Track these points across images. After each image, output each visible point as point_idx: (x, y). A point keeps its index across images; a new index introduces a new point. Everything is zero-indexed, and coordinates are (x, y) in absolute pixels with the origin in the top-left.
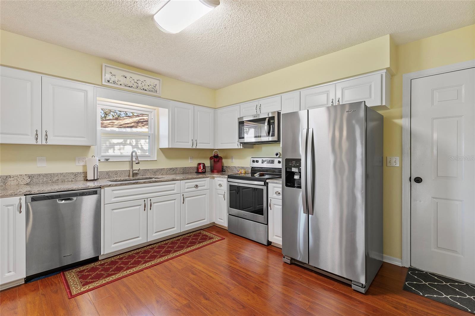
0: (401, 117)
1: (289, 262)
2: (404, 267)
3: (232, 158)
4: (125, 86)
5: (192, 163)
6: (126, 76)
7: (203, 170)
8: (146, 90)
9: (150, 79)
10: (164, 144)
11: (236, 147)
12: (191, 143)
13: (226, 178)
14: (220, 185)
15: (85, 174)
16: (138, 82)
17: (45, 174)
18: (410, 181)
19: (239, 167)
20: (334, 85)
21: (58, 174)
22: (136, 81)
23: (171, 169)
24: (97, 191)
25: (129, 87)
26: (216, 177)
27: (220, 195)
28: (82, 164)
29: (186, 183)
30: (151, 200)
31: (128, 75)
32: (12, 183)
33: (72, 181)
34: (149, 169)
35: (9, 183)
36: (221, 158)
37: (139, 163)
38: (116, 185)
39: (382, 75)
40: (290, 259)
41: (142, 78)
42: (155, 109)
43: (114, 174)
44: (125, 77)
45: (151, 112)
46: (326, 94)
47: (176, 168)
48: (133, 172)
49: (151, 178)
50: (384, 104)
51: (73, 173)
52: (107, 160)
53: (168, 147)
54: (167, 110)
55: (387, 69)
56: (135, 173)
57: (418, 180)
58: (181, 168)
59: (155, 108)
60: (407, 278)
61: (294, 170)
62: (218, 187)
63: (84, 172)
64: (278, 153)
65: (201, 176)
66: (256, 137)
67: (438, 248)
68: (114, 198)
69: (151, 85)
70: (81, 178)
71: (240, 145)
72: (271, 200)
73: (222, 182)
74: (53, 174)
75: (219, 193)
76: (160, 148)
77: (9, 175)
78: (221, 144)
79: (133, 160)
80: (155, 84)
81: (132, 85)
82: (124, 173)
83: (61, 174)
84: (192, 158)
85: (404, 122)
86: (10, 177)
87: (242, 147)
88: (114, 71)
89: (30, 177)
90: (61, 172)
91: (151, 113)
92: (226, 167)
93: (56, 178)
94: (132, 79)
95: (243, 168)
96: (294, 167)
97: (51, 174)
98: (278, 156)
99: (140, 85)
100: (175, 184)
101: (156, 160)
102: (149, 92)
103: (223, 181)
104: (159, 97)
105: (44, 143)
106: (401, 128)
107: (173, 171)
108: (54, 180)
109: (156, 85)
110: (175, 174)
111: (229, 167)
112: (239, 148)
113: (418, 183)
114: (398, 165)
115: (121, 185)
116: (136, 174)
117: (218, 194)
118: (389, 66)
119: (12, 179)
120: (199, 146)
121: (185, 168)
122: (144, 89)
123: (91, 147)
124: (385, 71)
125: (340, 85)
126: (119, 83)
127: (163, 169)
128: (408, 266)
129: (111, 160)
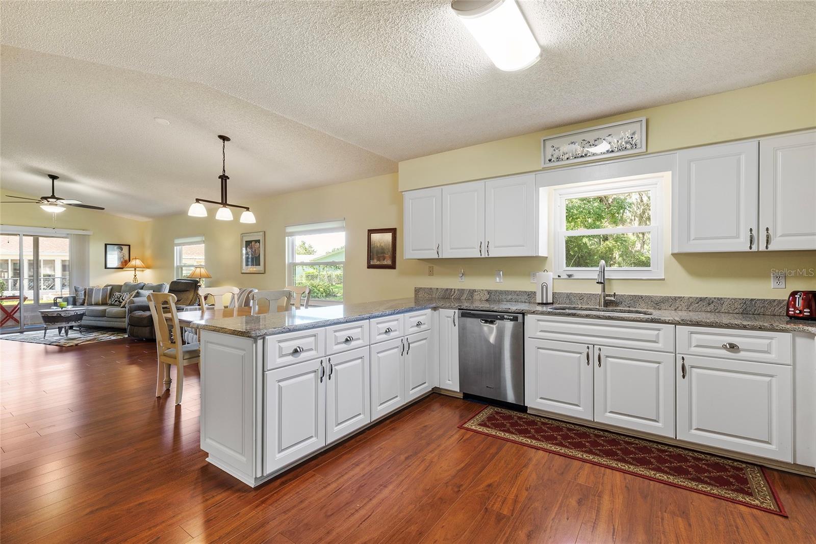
4: (575, 158)
6: (576, 140)
8: (612, 152)
9: (622, 127)
12: (744, 239)
16: (595, 143)
22: (591, 143)
23: (701, 299)
24: (518, 317)
25: (582, 156)
29: (693, 333)
30: (600, 349)
31: (579, 138)
34: (644, 295)
35: (475, 297)
38: (542, 313)
41: (601, 135)
43: (578, 298)
44: (575, 143)
45: (656, 184)
48: (605, 297)
52: (570, 276)
54: (668, 174)
56: (608, 300)
58: (735, 299)
68: (540, 331)
70: (535, 299)
74: (508, 291)
76: (672, 254)
77: (475, 289)
82: (593, 299)
88: (558, 143)
89: (489, 292)
91: (655, 186)
94: (585, 143)
100: (659, 330)
101: (664, 280)
104: (645, 154)
110: (715, 311)
119: (476, 293)
121: (752, 300)
122: (607, 151)
126: (567, 156)
127: (679, 298)
129: (575, 277)
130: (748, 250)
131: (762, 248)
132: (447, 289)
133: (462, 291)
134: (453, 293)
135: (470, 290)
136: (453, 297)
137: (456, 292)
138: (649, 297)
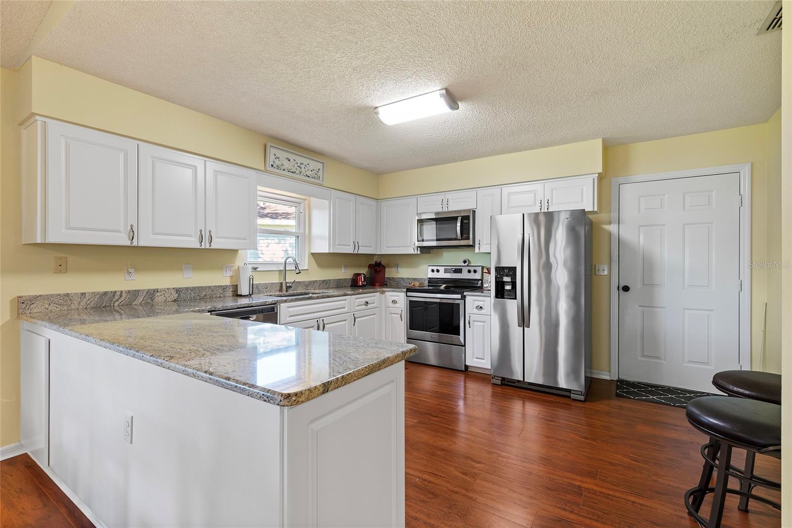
0: (610, 223)
1: (499, 382)
2: (613, 380)
3: (397, 266)
4: (289, 171)
5: (346, 274)
6: (290, 158)
7: (364, 282)
8: (309, 177)
9: (314, 162)
10: (322, 247)
11: (412, 252)
12: (352, 247)
13: (404, 292)
14: (394, 302)
15: (235, 288)
16: (301, 166)
17: (193, 288)
18: (619, 290)
19: (408, 278)
20: (543, 184)
21: (206, 287)
22: (299, 165)
23: (324, 281)
24: (274, 308)
25: (292, 172)
26: (387, 291)
27: (393, 315)
28: (230, 274)
29: (356, 299)
30: (323, 320)
31: (292, 157)
32: (159, 298)
33: (220, 297)
35: (156, 299)
36: (384, 267)
37: (300, 273)
38: (291, 301)
39: (594, 179)
40: (501, 379)
41: (305, 161)
42: (305, 200)
44: (289, 160)
46: (533, 194)
47: (330, 280)
48: (286, 284)
49: (308, 294)
50: (596, 210)
51: (221, 286)
52: (255, 269)
53: (328, 252)
54: (327, 202)
55: (599, 174)
56: (288, 286)
57: (626, 289)
59: (305, 198)
60: (617, 388)
61: (507, 279)
62: (391, 304)
63: (233, 286)
64: (467, 261)
65: (361, 290)
66: (437, 240)
67: (643, 356)
68: (289, 317)
69: (314, 170)
70: (229, 293)
71: (417, 250)
72: (470, 316)
73: (397, 298)
74: (201, 287)
75: (392, 312)
76: (311, 253)
77: (157, 288)
78: (387, 247)
79: (287, 269)
80: (318, 168)
81: (295, 170)
83: (209, 287)
84: (346, 267)
85: (613, 228)
86: (158, 292)
87: (419, 252)
88: (279, 153)
89: (178, 291)
90: (210, 285)
92: (389, 278)
93: (204, 293)
94: (295, 162)
95: (415, 279)
96: (507, 276)
97: (198, 288)
98: (466, 264)
99: (303, 170)
100: (345, 300)
101: (307, 270)
102: (312, 179)
103: (398, 296)
104: (321, 185)
105: (208, 247)
106: (610, 234)
107: (326, 284)
108: (202, 296)
109: (319, 170)
111: (393, 278)
112: (416, 253)
113: (626, 291)
114: (606, 273)
115: (296, 300)
116: (290, 287)
117: (391, 314)
118: (601, 171)
119: (159, 294)
120: (362, 251)
121: (339, 279)
122: (307, 175)
123: (239, 251)
124: (597, 175)
125: (549, 185)
126: (283, 168)
127: (316, 281)
128: (616, 378)
129: (260, 270)
130: (352, 252)
131: (356, 253)
132: (105, 293)
133: (135, 294)
134: (117, 297)
135: (148, 291)
136: (116, 304)
137: (124, 295)
138: (303, 282)
